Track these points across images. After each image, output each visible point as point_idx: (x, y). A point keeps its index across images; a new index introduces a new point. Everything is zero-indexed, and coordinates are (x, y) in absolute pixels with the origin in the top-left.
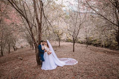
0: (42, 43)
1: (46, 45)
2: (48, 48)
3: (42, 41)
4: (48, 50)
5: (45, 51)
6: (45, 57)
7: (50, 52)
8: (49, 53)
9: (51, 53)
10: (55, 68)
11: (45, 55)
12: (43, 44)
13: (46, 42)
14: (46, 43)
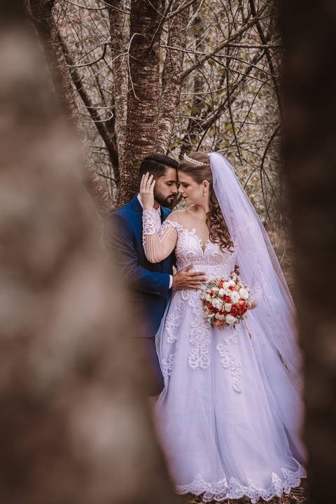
0: (147, 185)
1: (202, 215)
2: (213, 248)
3: (156, 165)
4: (212, 272)
5: (183, 286)
6: (174, 345)
7: (235, 297)
8: (217, 303)
9: (239, 311)
10: (269, 485)
11: (178, 330)
12: (166, 192)
13: (203, 174)
14: (199, 192)
